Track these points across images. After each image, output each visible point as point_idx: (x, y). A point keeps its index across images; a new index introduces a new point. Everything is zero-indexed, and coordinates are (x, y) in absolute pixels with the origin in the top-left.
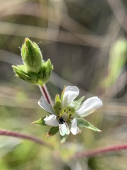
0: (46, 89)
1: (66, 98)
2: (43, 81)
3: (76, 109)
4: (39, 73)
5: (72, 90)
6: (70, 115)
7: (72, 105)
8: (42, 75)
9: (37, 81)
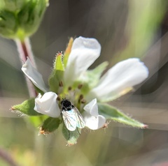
0: (29, 47)
1: (73, 64)
2: (27, 30)
3: (91, 85)
4: (21, 13)
5: (86, 46)
6: (81, 97)
7: (83, 77)
8: (26, 17)
9: (15, 30)
